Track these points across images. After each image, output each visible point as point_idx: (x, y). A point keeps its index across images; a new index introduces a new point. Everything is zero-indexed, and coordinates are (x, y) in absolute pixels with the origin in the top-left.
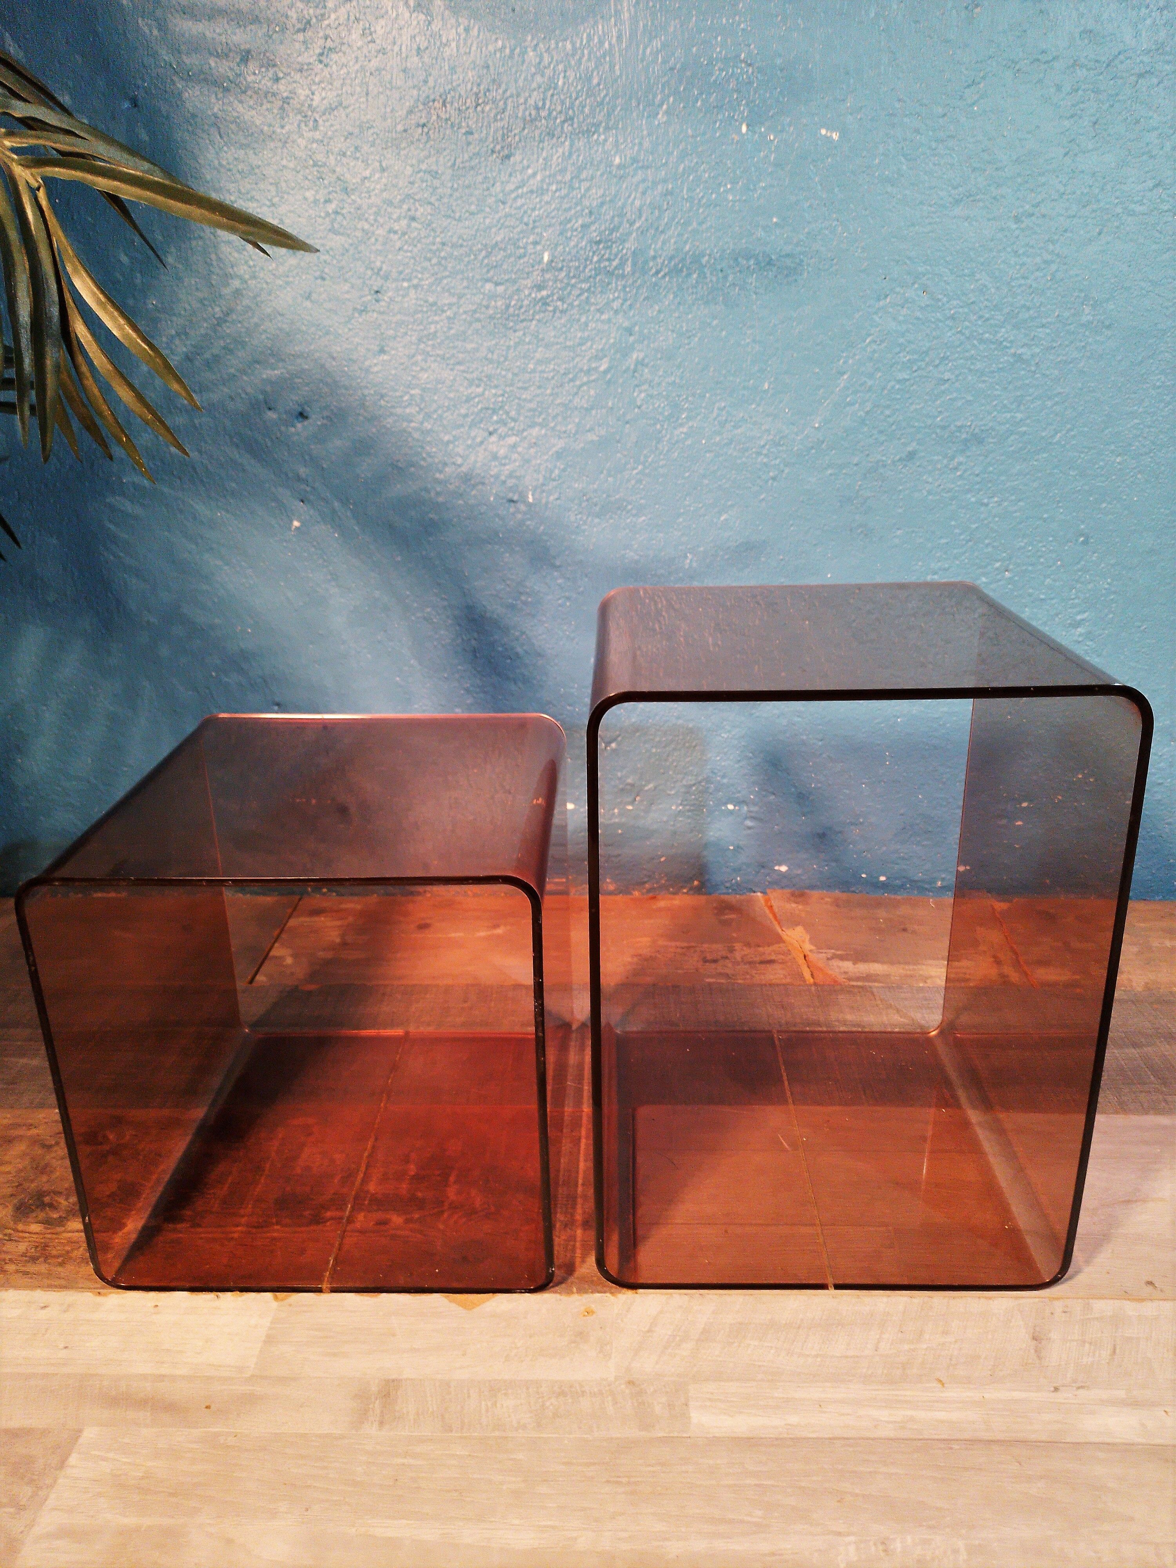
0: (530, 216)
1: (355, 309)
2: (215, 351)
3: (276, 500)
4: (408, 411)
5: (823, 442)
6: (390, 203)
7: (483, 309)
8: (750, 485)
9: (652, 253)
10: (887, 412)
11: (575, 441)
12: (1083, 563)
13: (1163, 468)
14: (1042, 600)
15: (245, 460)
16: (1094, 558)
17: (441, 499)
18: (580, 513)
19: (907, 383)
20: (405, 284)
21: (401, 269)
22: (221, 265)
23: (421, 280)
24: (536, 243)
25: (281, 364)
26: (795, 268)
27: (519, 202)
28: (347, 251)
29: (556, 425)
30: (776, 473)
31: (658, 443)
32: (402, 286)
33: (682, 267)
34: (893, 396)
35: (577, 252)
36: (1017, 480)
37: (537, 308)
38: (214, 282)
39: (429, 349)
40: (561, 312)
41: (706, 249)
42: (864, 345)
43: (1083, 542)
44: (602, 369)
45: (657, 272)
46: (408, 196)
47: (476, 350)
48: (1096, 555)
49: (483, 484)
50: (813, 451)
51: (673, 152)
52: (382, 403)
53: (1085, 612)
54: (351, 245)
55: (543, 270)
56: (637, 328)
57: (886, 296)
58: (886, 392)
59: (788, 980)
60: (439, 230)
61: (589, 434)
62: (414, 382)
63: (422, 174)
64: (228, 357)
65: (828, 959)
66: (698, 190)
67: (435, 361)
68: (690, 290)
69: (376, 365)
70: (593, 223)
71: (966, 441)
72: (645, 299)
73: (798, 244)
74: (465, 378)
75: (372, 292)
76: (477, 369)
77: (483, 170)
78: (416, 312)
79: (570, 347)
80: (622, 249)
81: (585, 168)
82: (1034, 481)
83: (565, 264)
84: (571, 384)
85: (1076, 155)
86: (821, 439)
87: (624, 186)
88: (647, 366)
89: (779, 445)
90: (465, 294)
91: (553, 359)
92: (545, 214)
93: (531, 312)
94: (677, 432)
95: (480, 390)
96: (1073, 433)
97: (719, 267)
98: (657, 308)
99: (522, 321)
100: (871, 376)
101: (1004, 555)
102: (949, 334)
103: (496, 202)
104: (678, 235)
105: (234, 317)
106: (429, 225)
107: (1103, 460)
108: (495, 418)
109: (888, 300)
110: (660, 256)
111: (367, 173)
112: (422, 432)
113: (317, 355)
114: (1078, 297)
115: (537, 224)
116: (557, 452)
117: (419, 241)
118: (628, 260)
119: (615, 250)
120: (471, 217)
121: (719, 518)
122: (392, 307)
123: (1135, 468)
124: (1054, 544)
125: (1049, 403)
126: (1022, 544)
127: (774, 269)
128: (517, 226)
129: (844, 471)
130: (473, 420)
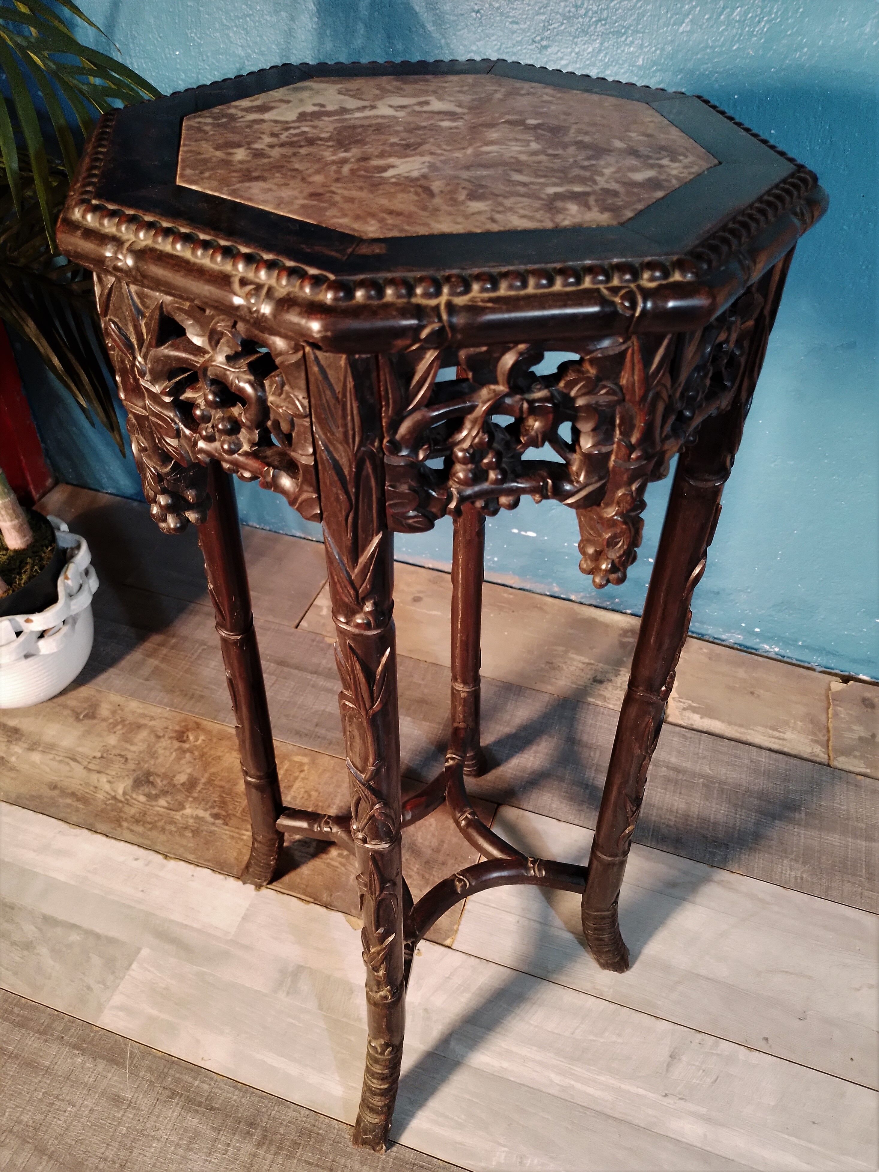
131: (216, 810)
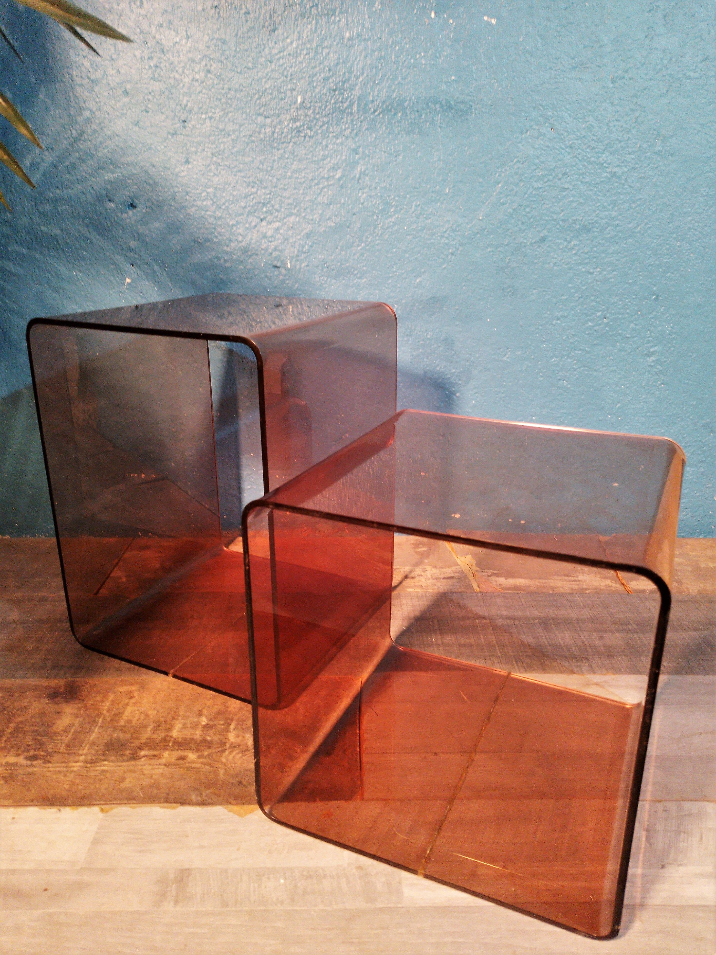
0: (288, 71)
1: (168, 133)
2: (72, 160)
3: (115, 264)
4: (205, 203)
5: (485, 229)
6: (194, 61)
7: (257, 134)
8: (436, 258)
9: (371, 98)
10: (528, 210)
11: (319, 226)
12: (654, 313)
13: (707, 250)
14: (628, 337)
15: (93, 236)
16: (662, 310)
17: (228, 265)
18: (323, 276)
19: (541, 190)
20: (204, 116)
21: (201, 105)
22: (77, 101)
23: (214, 113)
24: (292, 90)
25: (117, 170)
26: (467, 111)
27: (281, 62)
28: (164, 93)
29: (305, 216)
30: (454, 249)
31: (375, 228)
32: (201, 118)
33: (391, 109)
34: (532, 199)
35: (321, 96)
36: (612, 257)
37: (294, 134)
38: (72, 113)
39: (219, 161)
40: (310, 137)
41: (407, 97)
42: (511, 164)
43: (655, 299)
44: (337, 177)
45: (375, 111)
46: (205, 56)
47: (252, 162)
48: (663, 308)
49: (257, 254)
50: (479, 235)
51: (385, 30)
52: (187, 197)
53: (656, 346)
54: (166, 89)
55: (297, 109)
56: (361, 149)
57: (527, 131)
58: (526, 196)
59: (463, 589)
60: (227, 79)
61: (328, 222)
62: (209, 183)
63: (215, 41)
64: (82, 164)
65: (488, 576)
66: (402, 57)
67: (223, 169)
68: (397, 124)
69: (183, 171)
70: (331, 77)
71: (579, 229)
72: (367, 129)
73: (468, 95)
74: (244, 181)
75: (181, 121)
76: (252, 175)
77: (256, 39)
78: (209, 136)
79: (315, 161)
80: (351, 95)
81: (326, 39)
82: (624, 258)
83: (312, 104)
84: (316, 187)
85: (652, 37)
86: (484, 227)
87: (352, 53)
88: (367, 175)
89: (455, 231)
90: (244, 124)
91: (304, 169)
92: (299, 70)
93: (289, 137)
94: (387, 221)
95: (254, 190)
96: (649, 226)
97: (416, 109)
98: (374, 136)
99: (283, 143)
100: (517, 185)
101: (604, 307)
102: (568, 157)
103: (266, 61)
104: (388, 87)
105: (86, 137)
106: (220, 76)
107: (668, 244)
108: (265, 209)
109: (528, 133)
110: (377, 100)
111: (178, 39)
112: (215, 218)
113: (143, 164)
114: (653, 134)
115: (293, 77)
116: (307, 234)
117: (213, 87)
118: (354, 103)
119: (345, 96)
120: (249, 71)
121: (416, 280)
122: (194, 131)
123: (689, 250)
124: (636, 300)
125: (633, 206)
126: (616, 300)
127: (453, 111)
128: (280, 78)
129: (499, 250)
130: (249, 211)
131: (31, 753)
